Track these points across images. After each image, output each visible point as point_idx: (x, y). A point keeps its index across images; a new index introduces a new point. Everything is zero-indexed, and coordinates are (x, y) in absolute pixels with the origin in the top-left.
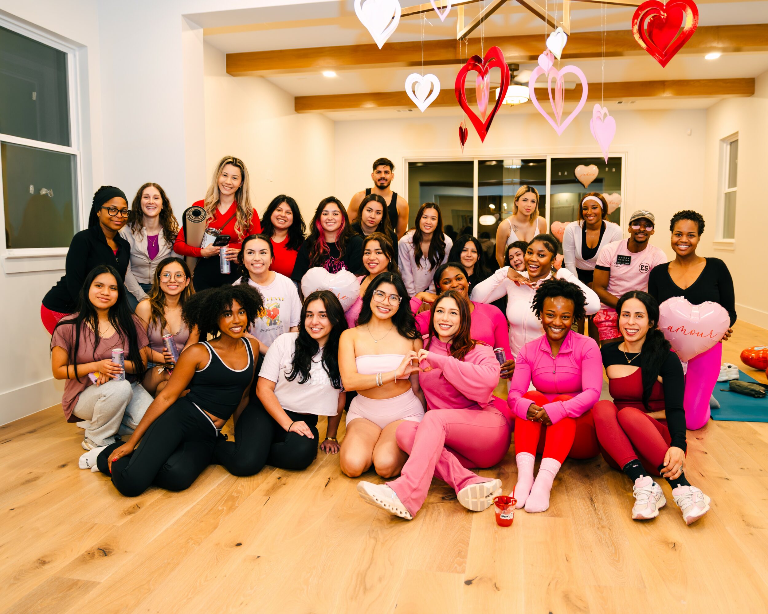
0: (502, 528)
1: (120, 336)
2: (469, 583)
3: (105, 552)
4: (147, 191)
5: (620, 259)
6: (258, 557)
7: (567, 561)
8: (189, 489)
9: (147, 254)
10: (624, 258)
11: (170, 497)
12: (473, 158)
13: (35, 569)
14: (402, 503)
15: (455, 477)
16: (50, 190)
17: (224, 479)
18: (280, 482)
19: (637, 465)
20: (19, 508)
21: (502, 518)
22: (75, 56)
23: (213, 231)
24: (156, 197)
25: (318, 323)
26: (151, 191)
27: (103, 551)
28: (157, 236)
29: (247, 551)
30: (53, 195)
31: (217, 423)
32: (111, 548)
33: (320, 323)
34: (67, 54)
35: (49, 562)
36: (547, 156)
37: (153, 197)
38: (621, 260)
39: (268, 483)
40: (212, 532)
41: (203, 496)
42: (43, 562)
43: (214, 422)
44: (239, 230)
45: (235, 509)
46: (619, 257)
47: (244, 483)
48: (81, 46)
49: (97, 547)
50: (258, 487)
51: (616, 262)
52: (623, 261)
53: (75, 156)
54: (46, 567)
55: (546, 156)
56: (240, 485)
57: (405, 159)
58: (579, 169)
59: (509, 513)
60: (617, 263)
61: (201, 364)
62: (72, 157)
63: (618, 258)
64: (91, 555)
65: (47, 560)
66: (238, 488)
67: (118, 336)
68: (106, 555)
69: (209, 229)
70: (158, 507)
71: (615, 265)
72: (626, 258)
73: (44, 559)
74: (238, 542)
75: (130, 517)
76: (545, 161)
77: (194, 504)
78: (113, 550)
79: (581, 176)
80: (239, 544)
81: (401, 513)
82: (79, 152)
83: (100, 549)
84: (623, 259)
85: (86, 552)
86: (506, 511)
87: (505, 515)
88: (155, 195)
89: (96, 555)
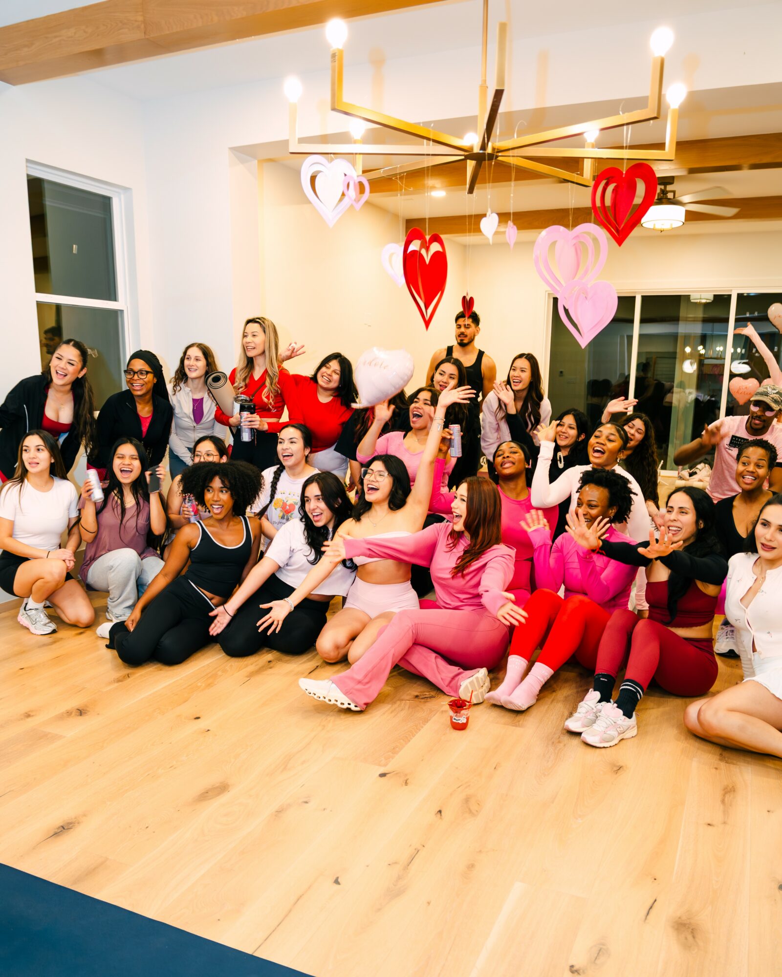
0: (455, 730)
1: (137, 508)
2: (383, 775)
3: (81, 712)
4: (190, 352)
5: (734, 440)
6: (208, 730)
7: (495, 768)
8: (181, 665)
9: (192, 417)
10: (740, 440)
11: (161, 670)
12: (636, 292)
13: (19, 720)
14: (344, 694)
15: (443, 677)
16: (94, 350)
17: (217, 658)
18: (269, 665)
19: (606, 680)
20: (27, 668)
21: (454, 721)
22: (120, 200)
23: (242, 398)
24: (198, 358)
25: (315, 507)
26: (195, 352)
27: (81, 711)
28: (202, 399)
29: (201, 724)
30: (97, 355)
31: (214, 601)
32: (88, 709)
33: (318, 507)
34: (112, 198)
35: (33, 716)
36: (733, 291)
37: (195, 359)
38: (735, 442)
39: (256, 665)
40: (180, 705)
41: (190, 672)
42: (28, 715)
43: (210, 600)
44: (268, 397)
45: (212, 686)
46: (734, 438)
47: (236, 663)
48: (126, 189)
49: (77, 707)
50: (245, 668)
51: (728, 443)
52: (737, 444)
53: (122, 311)
54: (30, 719)
55: (731, 290)
56: (230, 665)
57: (549, 294)
58: (773, 308)
59: (461, 716)
60: (729, 445)
61: (192, 542)
62: (119, 313)
63: (732, 439)
64: (69, 713)
65: (32, 714)
66: (226, 668)
67: (136, 507)
68: (81, 715)
69: (238, 397)
70: (145, 678)
71: (727, 447)
72: (742, 441)
73: (30, 713)
74: (198, 716)
75: (116, 685)
76: (730, 296)
77: (178, 678)
78: (89, 711)
79: (775, 317)
80: (198, 718)
81: (342, 704)
82: (126, 307)
83: (79, 710)
84: (738, 441)
85: (66, 710)
86: (458, 714)
87: (457, 719)
88: (196, 357)
89: (73, 714)
